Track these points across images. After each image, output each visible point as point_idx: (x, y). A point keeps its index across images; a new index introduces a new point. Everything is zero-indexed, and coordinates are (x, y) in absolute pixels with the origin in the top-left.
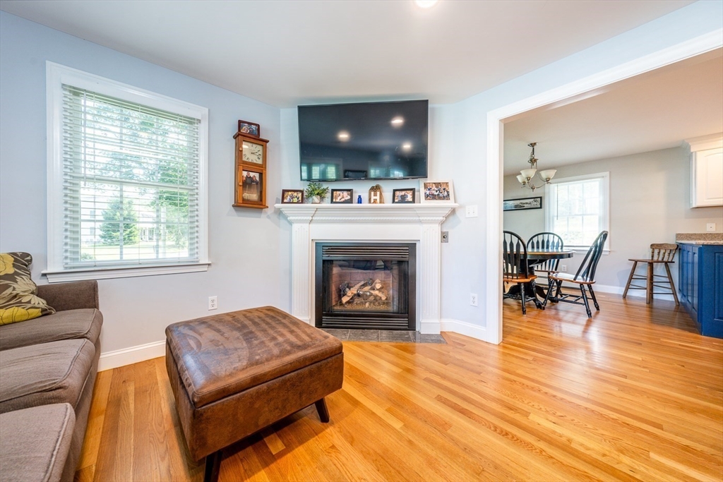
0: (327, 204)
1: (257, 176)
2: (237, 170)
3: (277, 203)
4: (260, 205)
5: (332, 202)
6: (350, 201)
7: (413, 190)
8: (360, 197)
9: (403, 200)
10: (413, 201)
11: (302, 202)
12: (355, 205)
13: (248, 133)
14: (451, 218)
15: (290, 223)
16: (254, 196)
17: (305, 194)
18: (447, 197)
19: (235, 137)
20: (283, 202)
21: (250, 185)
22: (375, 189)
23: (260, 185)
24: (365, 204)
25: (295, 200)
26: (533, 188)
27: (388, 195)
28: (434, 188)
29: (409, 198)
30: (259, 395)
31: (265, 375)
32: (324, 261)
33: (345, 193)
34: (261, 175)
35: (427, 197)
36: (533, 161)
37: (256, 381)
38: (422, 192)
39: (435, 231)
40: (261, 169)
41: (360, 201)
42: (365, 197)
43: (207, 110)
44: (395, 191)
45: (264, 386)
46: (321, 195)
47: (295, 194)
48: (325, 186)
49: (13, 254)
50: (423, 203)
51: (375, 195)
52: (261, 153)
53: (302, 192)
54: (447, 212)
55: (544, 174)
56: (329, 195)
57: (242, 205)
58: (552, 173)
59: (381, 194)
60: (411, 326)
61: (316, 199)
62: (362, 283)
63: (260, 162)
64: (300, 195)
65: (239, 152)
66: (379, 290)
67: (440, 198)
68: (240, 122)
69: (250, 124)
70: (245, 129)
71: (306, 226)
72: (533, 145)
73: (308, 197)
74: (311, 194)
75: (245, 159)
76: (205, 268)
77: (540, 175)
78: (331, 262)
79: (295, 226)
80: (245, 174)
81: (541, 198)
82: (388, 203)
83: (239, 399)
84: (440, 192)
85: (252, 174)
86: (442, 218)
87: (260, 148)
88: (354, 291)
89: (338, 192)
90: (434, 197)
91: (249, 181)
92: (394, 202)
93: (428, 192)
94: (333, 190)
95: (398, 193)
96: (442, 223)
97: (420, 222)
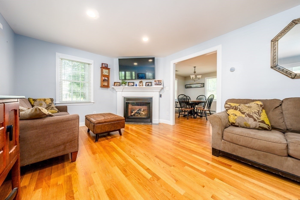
0: (127, 86)
1: (107, 78)
2: (101, 77)
3: (113, 86)
4: (108, 86)
5: (128, 86)
6: (133, 86)
7: (151, 82)
8: (136, 84)
9: (148, 85)
10: (151, 86)
11: (120, 86)
12: (135, 87)
13: (105, 67)
14: (162, 90)
15: (117, 92)
16: (106, 84)
17: (121, 83)
18: (161, 85)
19: (101, 68)
20: (114, 86)
21: (105, 81)
22: (141, 82)
23: (108, 81)
24: (138, 86)
25: (118, 85)
26: (195, 81)
27: (144, 84)
28: (157, 82)
29: (150, 85)
30: (106, 125)
31: (107, 121)
32: (126, 103)
33: (132, 83)
34: (108, 78)
35: (155, 84)
36: (195, 72)
37: (105, 122)
38: (154, 83)
39: (158, 94)
40: (108, 77)
41: (136, 85)
42: (138, 84)
43: (93, 61)
44: (146, 82)
45: (107, 123)
46: (125, 84)
47: (118, 83)
48: (126, 81)
49: (50, 99)
50: (154, 86)
51: (141, 84)
52: (108, 72)
53: (120, 83)
54: (160, 89)
55: (198, 76)
56: (127, 84)
57: (103, 86)
58: (200, 76)
59: (142, 84)
60: (151, 122)
61: (124, 85)
62: (138, 110)
63: (108, 74)
64: (119, 83)
65: (102, 72)
66: (142, 111)
67: (159, 85)
68: (102, 64)
69: (105, 64)
70: (104, 66)
71: (121, 92)
72: (195, 67)
73: (122, 84)
74: (122, 83)
75: (103, 74)
76: (93, 104)
77: (197, 77)
78: (129, 103)
79: (118, 93)
80: (103, 78)
81: (204, 83)
82: (144, 86)
83: (102, 125)
84: (159, 83)
85: (105, 78)
86: (159, 90)
87: (108, 70)
88: (135, 111)
89: (130, 83)
90: (157, 84)
91: (104, 80)
92: (146, 86)
93: (156, 83)
94: (129, 82)
95: (147, 83)
96: (160, 92)
97: (153, 91)
